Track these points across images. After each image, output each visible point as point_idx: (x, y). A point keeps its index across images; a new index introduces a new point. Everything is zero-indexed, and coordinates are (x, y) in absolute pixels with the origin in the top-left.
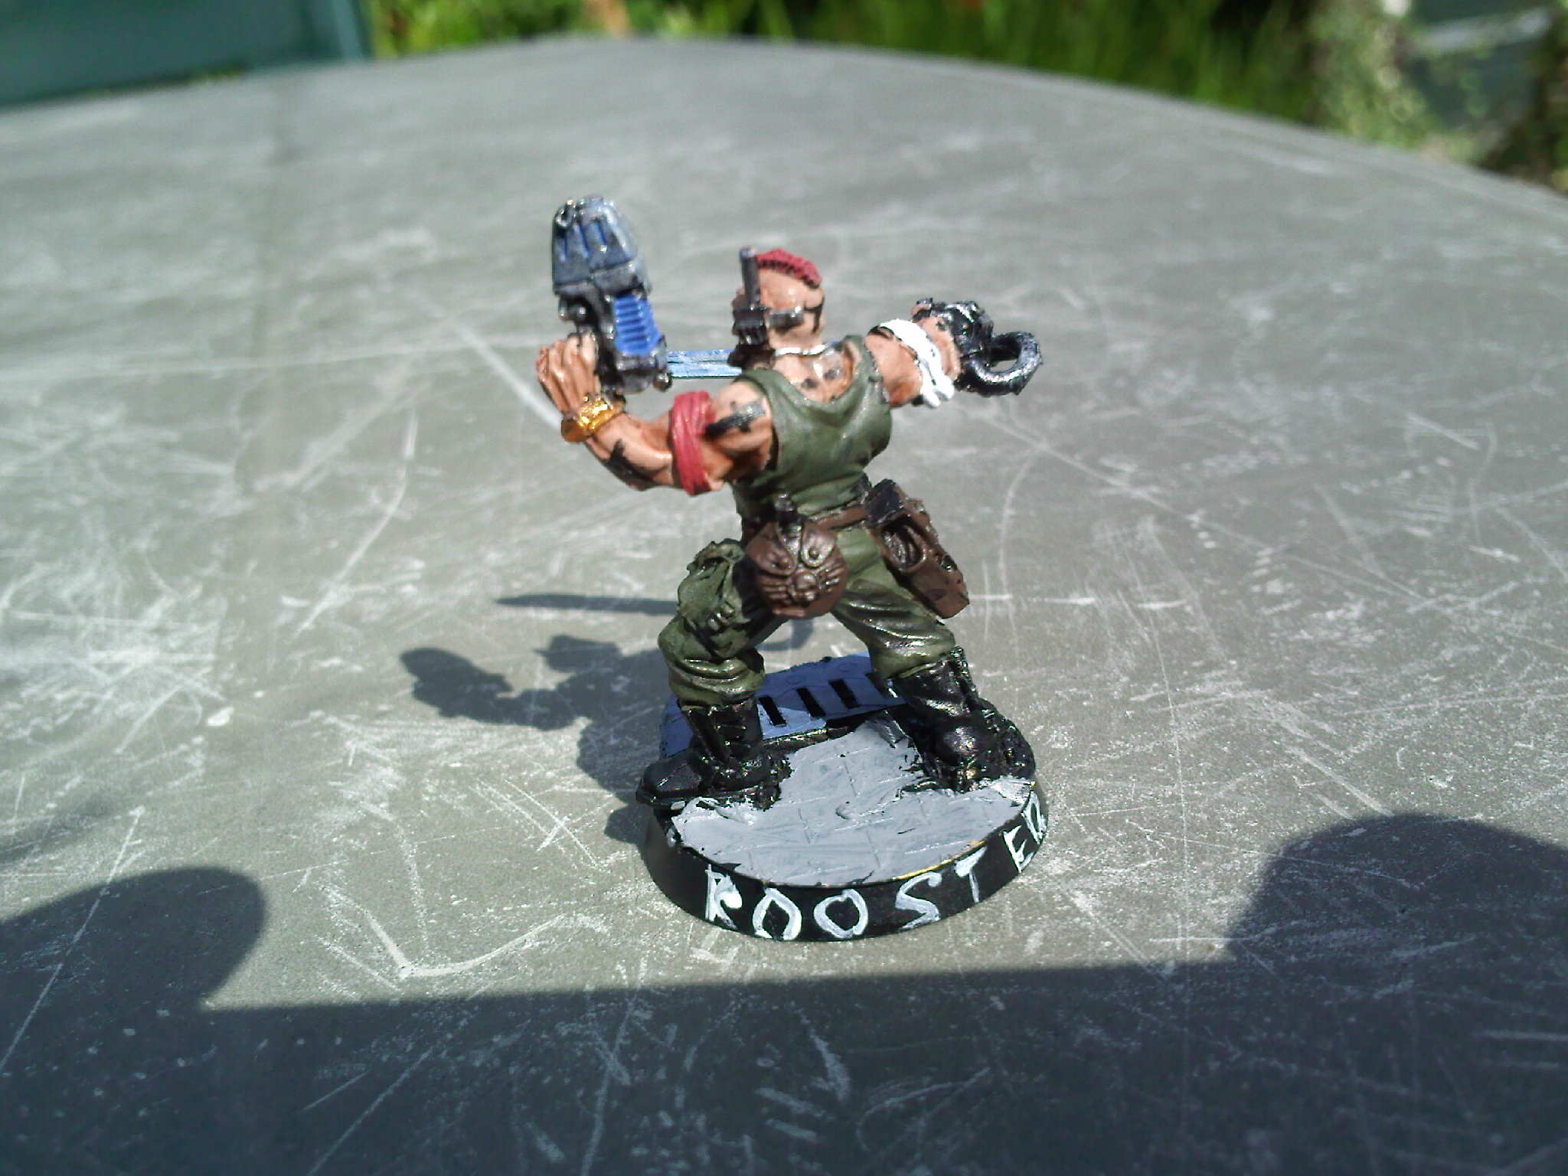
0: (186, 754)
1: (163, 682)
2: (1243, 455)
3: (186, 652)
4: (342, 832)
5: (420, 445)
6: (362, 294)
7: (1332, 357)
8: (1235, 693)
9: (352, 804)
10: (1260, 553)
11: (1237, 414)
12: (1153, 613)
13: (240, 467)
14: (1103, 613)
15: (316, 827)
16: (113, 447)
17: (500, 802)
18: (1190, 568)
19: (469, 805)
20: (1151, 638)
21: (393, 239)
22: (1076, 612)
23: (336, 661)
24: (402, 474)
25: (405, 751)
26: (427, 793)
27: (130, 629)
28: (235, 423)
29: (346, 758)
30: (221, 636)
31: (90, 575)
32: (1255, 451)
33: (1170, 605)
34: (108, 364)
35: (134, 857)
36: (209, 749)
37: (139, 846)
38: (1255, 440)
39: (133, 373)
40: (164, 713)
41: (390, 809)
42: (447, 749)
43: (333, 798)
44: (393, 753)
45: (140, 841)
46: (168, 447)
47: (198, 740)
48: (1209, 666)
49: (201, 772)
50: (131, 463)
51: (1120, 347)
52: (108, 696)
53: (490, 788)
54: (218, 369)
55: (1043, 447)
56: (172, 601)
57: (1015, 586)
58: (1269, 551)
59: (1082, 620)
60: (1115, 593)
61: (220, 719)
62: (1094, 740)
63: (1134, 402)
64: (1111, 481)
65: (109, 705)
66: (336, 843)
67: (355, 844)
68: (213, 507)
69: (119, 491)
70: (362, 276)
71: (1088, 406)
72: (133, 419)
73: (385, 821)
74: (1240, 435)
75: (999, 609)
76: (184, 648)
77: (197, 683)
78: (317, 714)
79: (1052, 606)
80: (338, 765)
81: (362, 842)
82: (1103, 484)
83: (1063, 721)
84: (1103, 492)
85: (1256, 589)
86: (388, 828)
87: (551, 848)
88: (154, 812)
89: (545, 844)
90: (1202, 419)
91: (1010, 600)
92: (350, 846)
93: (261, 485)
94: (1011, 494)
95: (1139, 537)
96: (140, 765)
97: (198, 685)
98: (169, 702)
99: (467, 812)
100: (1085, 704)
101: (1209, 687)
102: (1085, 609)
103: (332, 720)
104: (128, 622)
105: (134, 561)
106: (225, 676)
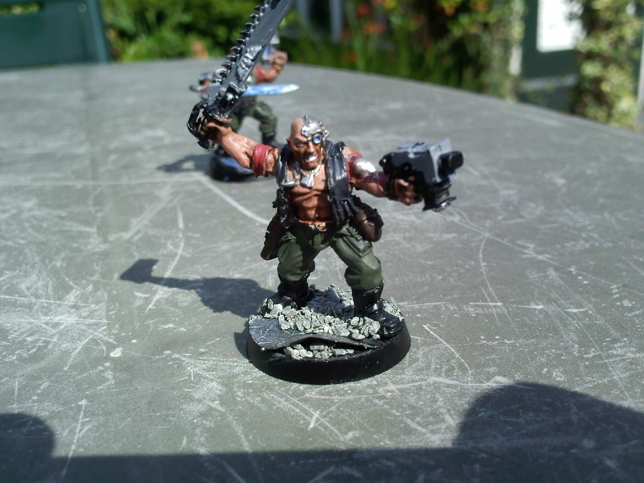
0: (103, 372)
1: (82, 334)
2: (582, 242)
3: (91, 319)
4: (198, 417)
5: (185, 222)
6: (140, 155)
7: (601, 200)
8: (634, 354)
9: (199, 401)
10: (612, 287)
11: (570, 223)
12: (575, 314)
13: (99, 229)
14: (550, 313)
15: (183, 414)
16: (34, 217)
17: (279, 402)
18: (581, 293)
19: (264, 403)
20: (580, 326)
21: (149, 133)
22: (537, 312)
23: (171, 325)
24: (181, 235)
25: (220, 374)
26: (238, 396)
27: (60, 305)
28: (92, 209)
29: (190, 376)
30: (108, 311)
31: (34, 277)
32: (587, 241)
33: (581, 310)
34: (25, 180)
35: (86, 428)
36: (114, 370)
37: (88, 421)
38: (584, 235)
39: (38, 184)
40: (87, 349)
41: (222, 404)
42: (243, 373)
43: (188, 398)
44: (214, 374)
45: (88, 419)
46: (62, 218)
47: (108, 364)
48: (615, 341)
49: (113, 382)
50: (45, 225)
51: (504, 192)
52: (55, 340)
53: (272, 395)
54: (79, 185)
55: (487, 235)
56: (79, 292)
57: (502, 298)
58: (615, 286)
59: (542, 316)
60: (551, 304)
61: (117, 353)
62: (576, 376)
63: (521, 217)
64: (526, 251)
65: (55, 344)
66: (197, 422)
67: (208, 424)
68: (89, 247)
69: (41, 238)
70: (139, 148)
71: (500, 217)
72: (41, 205)
73: (220, 411)
74: (576, 232)
75: (498, 310)
76: (89, 316)
77: (100, 334)
78: (168, 352)
79: (524, 309)
80: (187, 380)
81: (211, 422)
82: (524, 253)
83: (555, 366)
84: (524, 256)
85: (618, 303)
86: (222, 415)
87: (314, 429)
88: (92, 403)
89: (312, 426)
90: (555, 225)
91: (502, 305)
92: (205, 425)
93: (112, 238)
94: (481, 256)
95: (550, 277)
96: (79, 377)
97: (101, 335)
98: (87, 343)
99: (263, 407)
100: (563, 358)
101: (620, 352)
102: (541, 311)
103: (176, 356)
104: (58, 302)
105: (55, 272)
106: (114, 331)
